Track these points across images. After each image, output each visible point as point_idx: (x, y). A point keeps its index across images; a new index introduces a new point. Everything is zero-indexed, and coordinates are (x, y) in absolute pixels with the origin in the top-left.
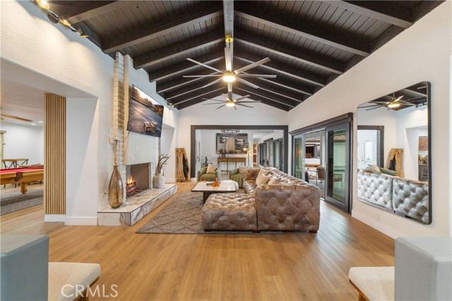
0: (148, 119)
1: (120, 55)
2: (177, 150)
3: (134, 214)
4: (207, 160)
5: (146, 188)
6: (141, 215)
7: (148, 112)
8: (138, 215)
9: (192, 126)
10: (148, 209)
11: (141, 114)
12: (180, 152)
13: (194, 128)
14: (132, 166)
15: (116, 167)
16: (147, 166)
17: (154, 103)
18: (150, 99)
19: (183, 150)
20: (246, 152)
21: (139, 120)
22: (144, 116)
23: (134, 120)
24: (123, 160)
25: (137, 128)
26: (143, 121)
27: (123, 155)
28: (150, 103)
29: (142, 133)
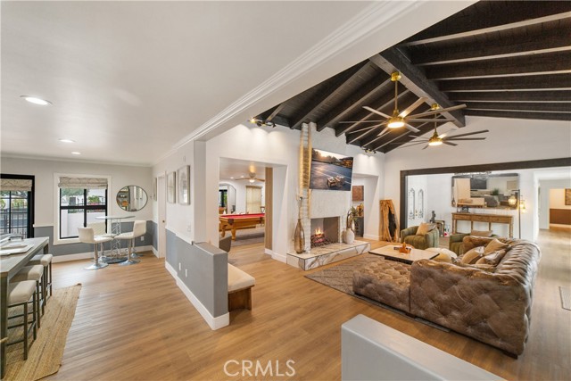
0: (332, 175)
1: (305, 125)
2: (382, 203)
3: (309, 262)
4: (434, 215)
5: (336, 241)
6: (316, 265)
7: (332, 167)
8: (312, 263)
9: (401, 172)
10: (325, 261)
11: (324, 172)
12: (385, 205)
13: (404, 175)
14: (325, 219)
15: (299, 220)
16: (336, 219)
17: (339, 157)
18: (333, 155)
19: (388, 202)
20: (514, 207)
21: (320, 177)
22: (327, 173)
23: (315, 178)
24: (308, 214)
25: (320, 185)
26: (326, 177)
27: (308, 210)
28: (334, 159)
29: (326, 189)
